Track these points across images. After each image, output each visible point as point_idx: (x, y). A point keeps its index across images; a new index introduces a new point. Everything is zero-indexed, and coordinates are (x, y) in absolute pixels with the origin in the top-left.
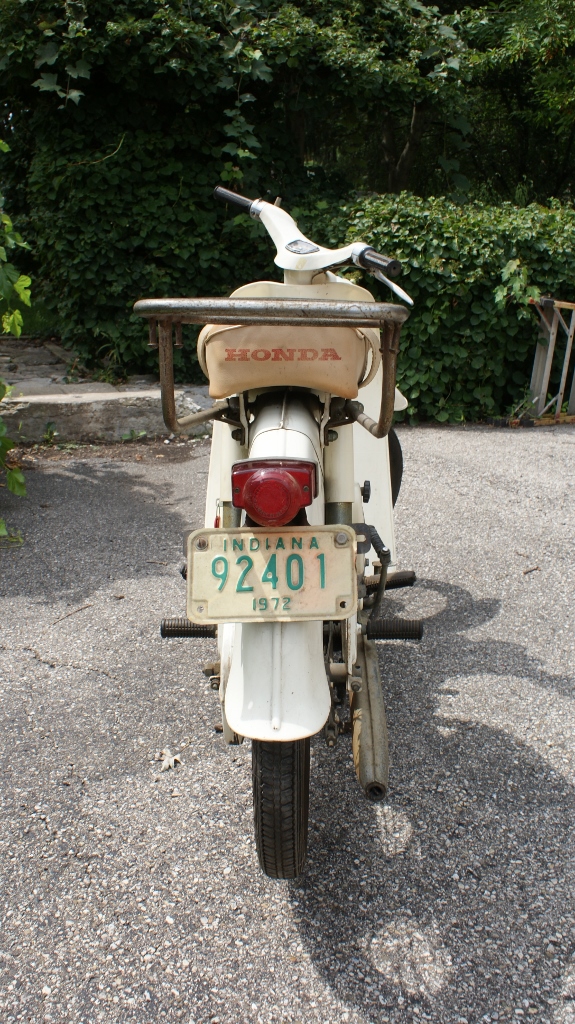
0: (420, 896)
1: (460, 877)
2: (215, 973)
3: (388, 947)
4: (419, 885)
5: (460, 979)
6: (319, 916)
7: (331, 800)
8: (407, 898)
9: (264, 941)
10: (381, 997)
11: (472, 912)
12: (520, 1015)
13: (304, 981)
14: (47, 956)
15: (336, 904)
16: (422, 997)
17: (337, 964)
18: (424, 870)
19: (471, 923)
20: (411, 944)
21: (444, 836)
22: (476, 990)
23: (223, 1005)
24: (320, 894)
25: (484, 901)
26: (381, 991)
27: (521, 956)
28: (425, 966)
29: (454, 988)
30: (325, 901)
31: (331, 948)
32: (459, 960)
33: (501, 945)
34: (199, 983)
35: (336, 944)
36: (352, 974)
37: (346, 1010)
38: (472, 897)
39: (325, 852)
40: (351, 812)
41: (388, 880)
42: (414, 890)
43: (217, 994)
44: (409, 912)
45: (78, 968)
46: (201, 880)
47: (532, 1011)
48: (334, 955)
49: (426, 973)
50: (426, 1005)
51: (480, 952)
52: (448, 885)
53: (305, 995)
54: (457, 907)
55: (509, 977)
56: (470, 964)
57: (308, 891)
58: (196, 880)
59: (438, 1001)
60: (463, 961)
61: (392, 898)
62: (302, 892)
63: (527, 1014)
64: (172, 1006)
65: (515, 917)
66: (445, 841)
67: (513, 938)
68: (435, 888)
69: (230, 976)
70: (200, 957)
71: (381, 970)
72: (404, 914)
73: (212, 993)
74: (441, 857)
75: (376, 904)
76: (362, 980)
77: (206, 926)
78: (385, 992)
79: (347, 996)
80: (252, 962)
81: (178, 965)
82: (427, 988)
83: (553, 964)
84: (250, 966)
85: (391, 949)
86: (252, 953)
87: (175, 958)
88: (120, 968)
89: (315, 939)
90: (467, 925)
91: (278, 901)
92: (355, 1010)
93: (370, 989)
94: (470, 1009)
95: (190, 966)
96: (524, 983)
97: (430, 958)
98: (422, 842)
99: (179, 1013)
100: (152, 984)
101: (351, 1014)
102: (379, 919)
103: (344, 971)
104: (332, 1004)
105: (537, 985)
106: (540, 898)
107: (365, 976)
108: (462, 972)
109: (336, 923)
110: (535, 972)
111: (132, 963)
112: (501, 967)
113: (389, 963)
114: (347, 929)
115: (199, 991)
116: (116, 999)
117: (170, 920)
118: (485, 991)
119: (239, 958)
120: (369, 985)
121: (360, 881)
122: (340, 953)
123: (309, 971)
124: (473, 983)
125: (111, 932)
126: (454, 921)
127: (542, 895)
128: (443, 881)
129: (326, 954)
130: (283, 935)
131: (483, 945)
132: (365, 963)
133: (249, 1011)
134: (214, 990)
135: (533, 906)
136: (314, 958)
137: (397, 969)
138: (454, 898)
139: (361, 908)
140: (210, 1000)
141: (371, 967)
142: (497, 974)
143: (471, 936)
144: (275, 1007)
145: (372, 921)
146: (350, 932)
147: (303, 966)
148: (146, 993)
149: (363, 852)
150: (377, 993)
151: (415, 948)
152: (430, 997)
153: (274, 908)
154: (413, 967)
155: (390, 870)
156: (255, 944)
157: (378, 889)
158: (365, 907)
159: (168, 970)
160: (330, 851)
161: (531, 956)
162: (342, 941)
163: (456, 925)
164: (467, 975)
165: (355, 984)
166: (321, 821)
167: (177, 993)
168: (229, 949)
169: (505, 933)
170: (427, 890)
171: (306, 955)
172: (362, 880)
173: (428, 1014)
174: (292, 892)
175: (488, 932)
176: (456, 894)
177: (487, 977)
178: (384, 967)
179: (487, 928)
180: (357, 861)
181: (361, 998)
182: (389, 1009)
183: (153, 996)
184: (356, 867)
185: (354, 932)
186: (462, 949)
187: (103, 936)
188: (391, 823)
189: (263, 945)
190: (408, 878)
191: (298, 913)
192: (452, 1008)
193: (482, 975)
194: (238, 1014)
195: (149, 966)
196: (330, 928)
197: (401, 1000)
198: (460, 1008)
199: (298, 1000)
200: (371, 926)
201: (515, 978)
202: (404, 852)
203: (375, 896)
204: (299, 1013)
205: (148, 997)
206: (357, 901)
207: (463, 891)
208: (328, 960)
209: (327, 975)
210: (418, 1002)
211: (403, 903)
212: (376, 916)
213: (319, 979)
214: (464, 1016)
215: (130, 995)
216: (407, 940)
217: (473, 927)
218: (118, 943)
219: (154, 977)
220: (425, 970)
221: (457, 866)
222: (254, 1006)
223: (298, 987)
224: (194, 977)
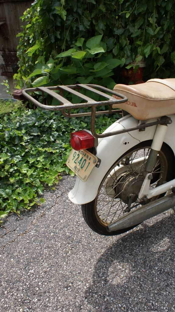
0: (141, 264)
1: (157, 269)
2: (84, 242)
3: (118, 267)
4: (145, 262)
5: (120, 287)
6: (116, 249)
7: (159, 228)
8: (138, 262)
9: (100, 244)
10: (101, 274)
11: (146, 278)
12: (119, 306)
13: (94, 257)
14: (69, 215)
15: (123, 249)
16: (108, 281)
17: (104, 260)
18: (152, 260)
19: (141, 280)
20: (123, 271)
21: (169, 257)
22: (119, 292)
23: (77, 248)
24: (123, 245)
25: (153, 279)
26: (103, 273)
27: (140, 297)
28: (118, 278)
29: (116, 287)
30: (122, 247)
31: (108, 256)
32: (126, 284)
33: (139, 291)
34: (80, 241)
35: (110, 257)
36: (103, 264)
37: (92, 269)
38: (151, 275)
39: (139, 237)
40: (158, 234)
41: (141, 255)
42: (142, 262)
43: (79, 245)
44: (133, 265)
45: (70, 222)
47: (123, 308)
48: (106, 258)
49: (116, 279)
50: (106, 284)
51: (133, 287)
52: (151, 268)
53: (90, 260)
54: (145, 274)
55: (130, 298)
56: (127, 286)
57: (122, 242)
59: (109, 285)
60: (127, 285)
61: (135, 259)
62: (121, 241)
63: (120, 308)
64: (71, 240)
65: (153, 290)
66: (168, 259)
67: (145, 292)
68: (147, 266)
69: (86, 244)
70: (87, 236)
71: (109, 269)
72: (132, 264)
73: (79, 244)
74: (160, 261)
75: (130, 257)
76: (103, 267)
78: (103, 274)
79: (97, 267)
80: (92, 245)
81: (82, 235)
82: (112, 282)
83: (144, 307)
84: (91, 246)
85: (118, 268)
86: (95, 244)
87: (83, 233)
88: (74, 227)
89: (108, 252)
90: (140, 280)
91: (114, 239)
92: (93, 271)
93: (102, 270)
94: (112, 294)
95: (83, 237)
96: (130, 302)
97: (121, 277)
98: (162, 254)
99: (70, 242)
100: (74, 234)
101: (92, 270)
102: (126, 260)
103: (103, 262)
104: (92, 265)
105: (132, 306)
106: (168, 293)
107: (105, 267)
108: (123, 286)
109: (117, 253)
110: (137, 303)
111: (77, 228)
112: (132, 294)
113: (113, 270)
114: (117, 256)
115: (78, 242)
116: (66, 231)
118: (120, 294)
119: (92, 243)
120: (103, 269)
121: (135, 250)
122: (108, 259)
123: (98, 256)
124: (120, 290)
125: (82, 220)
126: (139, 276)
127: (169, 293)
128: (151, 266)
129: (105, 257)
130: (104, 246)
131: (136, 286)
132: (109, 265)
133: (80, 253)
134: (80, 244)
135: (162, 292)
136: (102, 255)
137: (113, 272)
138: (147, 272)
139: (126, 255)
140: (77, 245)
141: (109, 267)
142: (128, 294)
143: (137, 282)
144: (83, 256)
145: (124, 259)
146: (116, 257)
147: (98, 254)
148: (71, 235)
149: (146, 244)
150: (102, 272)
151: (122, 272)
152: (109, 283)
153: (111, 239)
154: (115, 276)
155: (145, 253)
157: (136, 255)
158: (127, 255)
159: (79, 234)
160: (140, 238)
161: (142, 300)
162: (112, 257)
163: (138, 277)
164: (122, 288)
165: (101, 267)
166: (149, 230)
167: (75, 239)
168: (93, 240)
169: (145, 290)
170: (145, 265)
171: (102, 253)
172: (136, 250)
173: (103, 285)
174: (119, 240)
175: (142, 285)
176: (149, 271)
177: (126, 293)
178: (111, 269)
179: (143, 285)
180: (141, 245)
181: (98, 270)
182: (99, 277)
184: (139, 246)
185: (117, 258)
186: (130, 282)
187: (80, 220)
188: (162, 244)
189: (99, 244)
190: (146, 258)
191: (113, 245)
192: (109, 289)
193: (125, 291)
194: (77, 251)
195: (78, 231)
196: (114, 253)
197: (103, 278)
198: (110, 291)
199: (88, 259)
200: (122, 260)
201: (130, 299)
202: (154, 252)
203: (133, 255)
204: (85, 261)
205: (70, 236)
206: (127, 253)
207: (152, 272)
208: (104, 258)
209: (100, 260)
210: (106, 281)
211: (135, 262)
212: (126, 259)
213: (97, 259)
214: (109, 293)
215: (69, 233)
216: (124, 270)
217: (140, 281)
218: (80, 223)
219: (75, 233)
220: (117, 278)
221: (160, 266)
222: (81, 253)
223: (92, 257)
224: (81, 239)
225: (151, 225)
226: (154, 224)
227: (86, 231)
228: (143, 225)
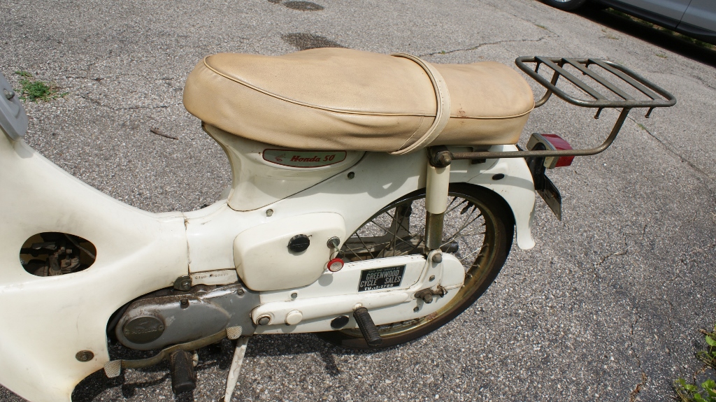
2: (456, 367)
34: (464, 372)
46: (402, 392)
58: (403, 394)
70: (452, 376)
77: (433, 379)
80: (443, 355)
84: (445, 356)
87: (458, 386)
95: (459, 378)
117: (437, 397)
130: (421, 347)
134: (464, 365)
156: (432, 357)
183: (481, 387)
195: (468, 395)
205: (483, 389)
219: (472, 390)
222: (463, 350)
223: (444, 337)
224: (462, 375)
225: (313, 354)
226: (306, 352)
227: (452, 389)
228: (330, 361)
